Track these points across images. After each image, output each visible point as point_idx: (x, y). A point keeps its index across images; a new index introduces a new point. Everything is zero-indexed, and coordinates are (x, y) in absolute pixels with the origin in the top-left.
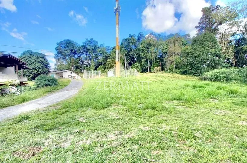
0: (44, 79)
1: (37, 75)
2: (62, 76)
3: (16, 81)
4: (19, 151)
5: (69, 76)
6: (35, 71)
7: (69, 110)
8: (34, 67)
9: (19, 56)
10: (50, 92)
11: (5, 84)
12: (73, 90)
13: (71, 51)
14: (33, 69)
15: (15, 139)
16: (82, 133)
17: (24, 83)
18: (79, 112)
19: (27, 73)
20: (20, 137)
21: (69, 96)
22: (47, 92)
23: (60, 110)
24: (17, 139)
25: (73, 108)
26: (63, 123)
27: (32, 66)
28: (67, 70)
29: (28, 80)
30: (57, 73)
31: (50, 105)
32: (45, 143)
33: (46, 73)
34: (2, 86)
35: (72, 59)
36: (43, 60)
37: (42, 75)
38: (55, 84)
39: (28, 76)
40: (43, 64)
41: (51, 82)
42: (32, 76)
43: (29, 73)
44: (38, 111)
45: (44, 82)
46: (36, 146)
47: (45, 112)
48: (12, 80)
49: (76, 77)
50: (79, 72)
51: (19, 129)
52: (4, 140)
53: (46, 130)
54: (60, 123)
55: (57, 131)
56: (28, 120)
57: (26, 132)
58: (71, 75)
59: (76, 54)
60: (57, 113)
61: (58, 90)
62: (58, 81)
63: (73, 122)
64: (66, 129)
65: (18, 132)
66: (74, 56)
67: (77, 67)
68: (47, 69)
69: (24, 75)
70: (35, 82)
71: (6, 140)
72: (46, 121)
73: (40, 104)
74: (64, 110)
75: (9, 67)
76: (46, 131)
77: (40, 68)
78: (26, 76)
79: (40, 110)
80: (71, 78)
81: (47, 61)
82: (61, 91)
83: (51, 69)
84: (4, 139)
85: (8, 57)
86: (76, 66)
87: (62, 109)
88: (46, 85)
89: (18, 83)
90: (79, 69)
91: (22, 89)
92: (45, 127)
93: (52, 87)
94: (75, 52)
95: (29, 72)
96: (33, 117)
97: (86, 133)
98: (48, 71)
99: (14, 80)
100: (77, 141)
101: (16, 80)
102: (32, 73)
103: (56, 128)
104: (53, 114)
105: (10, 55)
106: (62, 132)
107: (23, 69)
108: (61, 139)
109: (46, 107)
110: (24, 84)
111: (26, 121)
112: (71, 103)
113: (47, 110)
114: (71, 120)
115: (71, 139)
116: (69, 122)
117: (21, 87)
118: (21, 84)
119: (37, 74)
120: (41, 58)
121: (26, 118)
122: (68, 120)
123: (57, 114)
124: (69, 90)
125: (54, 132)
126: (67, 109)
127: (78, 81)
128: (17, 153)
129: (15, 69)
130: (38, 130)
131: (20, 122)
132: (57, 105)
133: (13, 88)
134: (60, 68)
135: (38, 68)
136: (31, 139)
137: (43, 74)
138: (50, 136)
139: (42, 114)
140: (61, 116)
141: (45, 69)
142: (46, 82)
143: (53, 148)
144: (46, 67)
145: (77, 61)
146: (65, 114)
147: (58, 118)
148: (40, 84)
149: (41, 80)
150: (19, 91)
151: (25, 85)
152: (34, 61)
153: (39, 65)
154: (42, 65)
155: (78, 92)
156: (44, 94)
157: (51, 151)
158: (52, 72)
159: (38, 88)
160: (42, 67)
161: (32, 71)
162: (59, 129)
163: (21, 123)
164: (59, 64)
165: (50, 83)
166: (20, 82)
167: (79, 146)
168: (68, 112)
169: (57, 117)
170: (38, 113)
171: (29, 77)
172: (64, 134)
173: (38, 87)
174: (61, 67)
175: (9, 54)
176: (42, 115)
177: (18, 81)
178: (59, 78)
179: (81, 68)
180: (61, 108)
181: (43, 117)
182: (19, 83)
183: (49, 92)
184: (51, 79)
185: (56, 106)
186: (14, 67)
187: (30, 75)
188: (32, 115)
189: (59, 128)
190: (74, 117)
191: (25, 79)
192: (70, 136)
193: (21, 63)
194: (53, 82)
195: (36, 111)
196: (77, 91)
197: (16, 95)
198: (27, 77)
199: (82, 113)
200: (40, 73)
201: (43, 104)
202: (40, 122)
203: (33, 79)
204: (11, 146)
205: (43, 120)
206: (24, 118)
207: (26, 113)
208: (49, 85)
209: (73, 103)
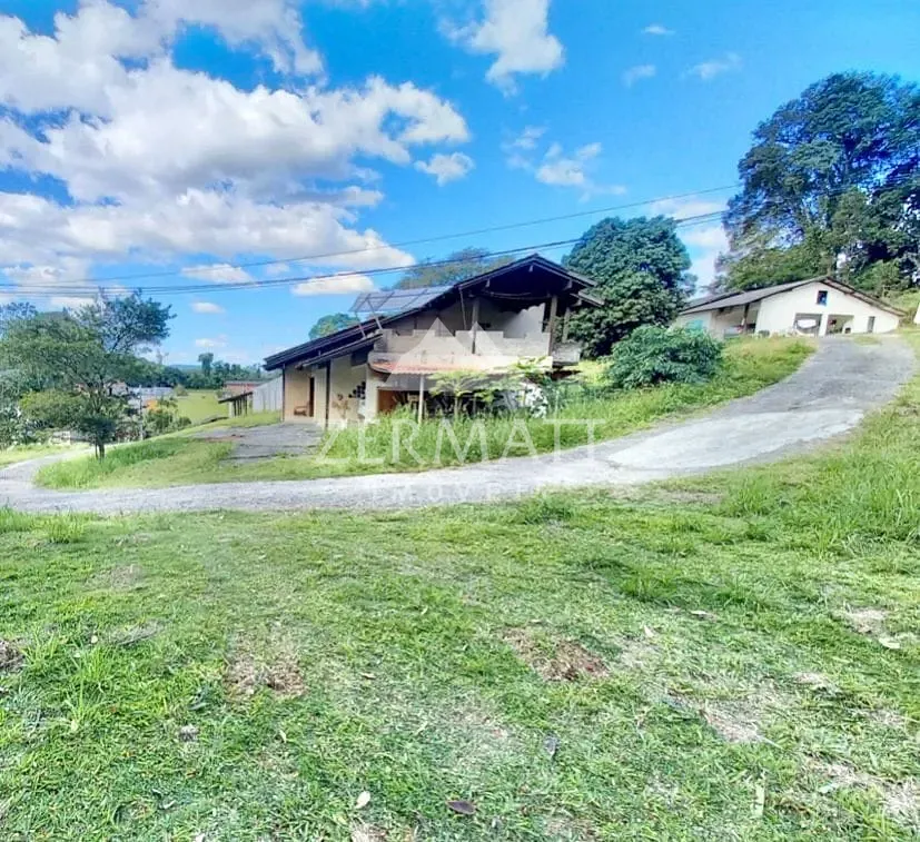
0: (651, 349)
1: (619, 331)
2: (752, 326)
3: (544, 363)
4: (522, 630)
5: (800, 316)
6: (614, 315)
7: (773, 533)
8: (614, 296)
9: (564, 258)
10: (668, 410)
11: (508, 376)
12: (818, 408)
13: (849, 144)
14: (609, 303)
15: (515, 581)
16: (860, 718)
17: (566, 368)
18: (844, 565)
19: (584, 326)
20: (533, 580)
21: (785, 449)
22: (652, 411)
23: (711, 519)
24: (524, 585)
25: (802, 526)
26: (728, 596)
27: (608, 288)
28: (791, 281)
29: (582, 355)
30: (722, 310)
31: (662, 477)
32: (620, 650)
33: (662, 315)
34: (499, 383)
35: (846, 198)
36: (660, 250)
37: (643, 327)
38: (700, 372)
39: (586, 340)
40: (659, 271)
41: (684, 361)
42: (599, 337)
43: (589, 325)
44: (603, 494)
45: (647, 364)
46: (584, 646)
47: (632, 506)
48: (532, 358)
49: (858, 326)
50: (889, 285)
51: (531, 550)
52: (482, 569)
53: (633, 594)
54: (708, 589)
55: (685, 624)
56: (562, 523)
57: (554, 570)
58: (819, 309)
59: (884, 155)
60: (692, 529)
61: (714, 403)
62: (724, 354)
63: (797, 617)
64: (737, 636)
65: (529, 558)
66: (860, 174)
67: (877, 252)
68: (672, 293)
69: (570, 336)
70: (609, 364)
71: (490, 573)
72: (635, 549)
73: (616, 466)
74: (738, 525)
75: (527, 308)
76: (633, 602)
77: (640, 297)
78: (578, 340)
79: (615, 493)
80: (815, 329)
81: (679, 251)
82: (728, 414)
83: (690, 292)
84: (483, 566)
85: (531, 269)
86: (865, 246)
87: (723, 514)
88: (657, 378)
89: (548, 370)
90: (887, 257)
91: (558, 392)
92: (626, 581)
93: (685, 389)
94: (877, 143)
95: (590, 320)
96: (582, 516)
97: (890, 735)
98: (673, 306)
99: (537, 360)
100: (816, 747)
101: (544, 358)
102: (603, 325)
103: (682, 603)
104: (674, 529)
105: (537, 259)
106: (711, 639)
107: (572, 310)
108: (703, 676)
109: (642, 487)
110: (569, 373)
111: (556, 526)
112: (794, 493)
113: (641, 501)
114: (781, 597)
115: (771, 709)
116: (764, 606)
117: (556, 386)
118: (559, 373)
119: (621, 326)
120: (655, 241)
121: (558, 512)
122: (762, 592)
123: (693, 534)
124: (790, 409)
125: (669, 619)
126: (759, 522)
127: (869, 349)
128: (514, 634)
129: (547, 315)
130: (598, 580)
131: (536, 521)
132: (701, 487)
133: (531, 391)
134: (746, 276)
135: (630, 297)
136: (568, 605)
137: (650, 321)
138: (649, 633)
139: (618, 511)
140: (718, 552)
141: (663, 294)
142: (658, 364)
143: (657, 697)
144: (671, 285)
145: (886, 205)
146: (737, 547)
147: (695, 558)
148: (628, 374)
149: (637, 352)
150: (546, 401)
151: (572, 377)
152: (620, 264)
153: (636, 279)
154: (649, 280)
155: (863, 424)
156: (638, 419)
157: (646, 709)
158: (696, 310)
159: (617, 392)
160: (650, 287)
161: (602, 313)
162: (702, 618)
163: (540, 527)
164: (747, 252)
165: (677, 368)
166: (554, 367)
167: (824, 790)
168: (763, 539)
169: (691, 551)
170: (602, 507)
171: (587, 345)
172: (727, 657)
173: (620, 385)
174: (752, 268)
175: (536, 255)
176: (621, 518)
177: (546, 365)
178: (729, 337)
179: (907, 255)
180: (717, 508)
181: (622, 527)
182: (551, 370)
183: (663, 411)
184: (685, 347)
185: (692, 491)
186: (543, 306)
187: (592, 336)
188: (580, 507)
189: (700, 612)
190: (809, 586)
191: (571, 354)
192: (764, 693)
193: (570, 286)
194: (693, 361)
195: (595, 495)
196: (856, 417)
197: (537, 415)
198: (581, 342)
199: (875, 580)
200: (634, 318)
201: (627, 467)
202: (611, 549)
203: (602, 349)
204: (502, 599)
205: (620, 543)
206: (552, 512)
207: (559, 493)
208: (669, 377)
209: (803, 492)
